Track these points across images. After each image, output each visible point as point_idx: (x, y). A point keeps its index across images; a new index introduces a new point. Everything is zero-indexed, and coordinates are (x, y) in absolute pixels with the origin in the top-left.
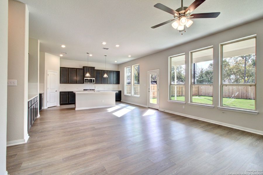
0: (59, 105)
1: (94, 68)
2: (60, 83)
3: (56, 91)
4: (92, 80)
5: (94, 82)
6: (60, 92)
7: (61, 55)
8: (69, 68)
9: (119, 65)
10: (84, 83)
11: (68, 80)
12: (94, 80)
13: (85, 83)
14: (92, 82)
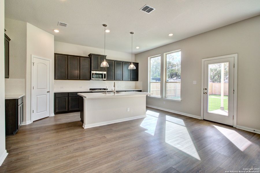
0: (53, 115)
1: (106, 56)
2: (55, 79)
3: (48, 92)
4: (102, 74)
5: (105, 78)
6: (55, 94)
7: (57, 31)
8: (68, 55)
9: (137, 55)
10: (90, 79)
11: (67, 73)
12: (105, 75)
13: (92, 79)
14: (102, 78)
